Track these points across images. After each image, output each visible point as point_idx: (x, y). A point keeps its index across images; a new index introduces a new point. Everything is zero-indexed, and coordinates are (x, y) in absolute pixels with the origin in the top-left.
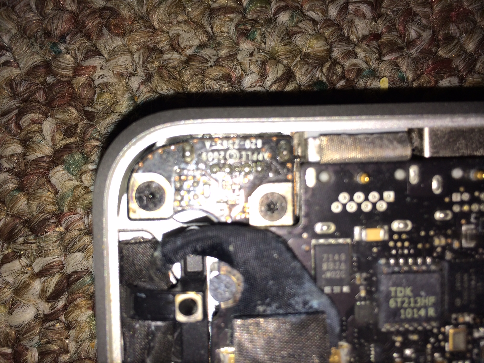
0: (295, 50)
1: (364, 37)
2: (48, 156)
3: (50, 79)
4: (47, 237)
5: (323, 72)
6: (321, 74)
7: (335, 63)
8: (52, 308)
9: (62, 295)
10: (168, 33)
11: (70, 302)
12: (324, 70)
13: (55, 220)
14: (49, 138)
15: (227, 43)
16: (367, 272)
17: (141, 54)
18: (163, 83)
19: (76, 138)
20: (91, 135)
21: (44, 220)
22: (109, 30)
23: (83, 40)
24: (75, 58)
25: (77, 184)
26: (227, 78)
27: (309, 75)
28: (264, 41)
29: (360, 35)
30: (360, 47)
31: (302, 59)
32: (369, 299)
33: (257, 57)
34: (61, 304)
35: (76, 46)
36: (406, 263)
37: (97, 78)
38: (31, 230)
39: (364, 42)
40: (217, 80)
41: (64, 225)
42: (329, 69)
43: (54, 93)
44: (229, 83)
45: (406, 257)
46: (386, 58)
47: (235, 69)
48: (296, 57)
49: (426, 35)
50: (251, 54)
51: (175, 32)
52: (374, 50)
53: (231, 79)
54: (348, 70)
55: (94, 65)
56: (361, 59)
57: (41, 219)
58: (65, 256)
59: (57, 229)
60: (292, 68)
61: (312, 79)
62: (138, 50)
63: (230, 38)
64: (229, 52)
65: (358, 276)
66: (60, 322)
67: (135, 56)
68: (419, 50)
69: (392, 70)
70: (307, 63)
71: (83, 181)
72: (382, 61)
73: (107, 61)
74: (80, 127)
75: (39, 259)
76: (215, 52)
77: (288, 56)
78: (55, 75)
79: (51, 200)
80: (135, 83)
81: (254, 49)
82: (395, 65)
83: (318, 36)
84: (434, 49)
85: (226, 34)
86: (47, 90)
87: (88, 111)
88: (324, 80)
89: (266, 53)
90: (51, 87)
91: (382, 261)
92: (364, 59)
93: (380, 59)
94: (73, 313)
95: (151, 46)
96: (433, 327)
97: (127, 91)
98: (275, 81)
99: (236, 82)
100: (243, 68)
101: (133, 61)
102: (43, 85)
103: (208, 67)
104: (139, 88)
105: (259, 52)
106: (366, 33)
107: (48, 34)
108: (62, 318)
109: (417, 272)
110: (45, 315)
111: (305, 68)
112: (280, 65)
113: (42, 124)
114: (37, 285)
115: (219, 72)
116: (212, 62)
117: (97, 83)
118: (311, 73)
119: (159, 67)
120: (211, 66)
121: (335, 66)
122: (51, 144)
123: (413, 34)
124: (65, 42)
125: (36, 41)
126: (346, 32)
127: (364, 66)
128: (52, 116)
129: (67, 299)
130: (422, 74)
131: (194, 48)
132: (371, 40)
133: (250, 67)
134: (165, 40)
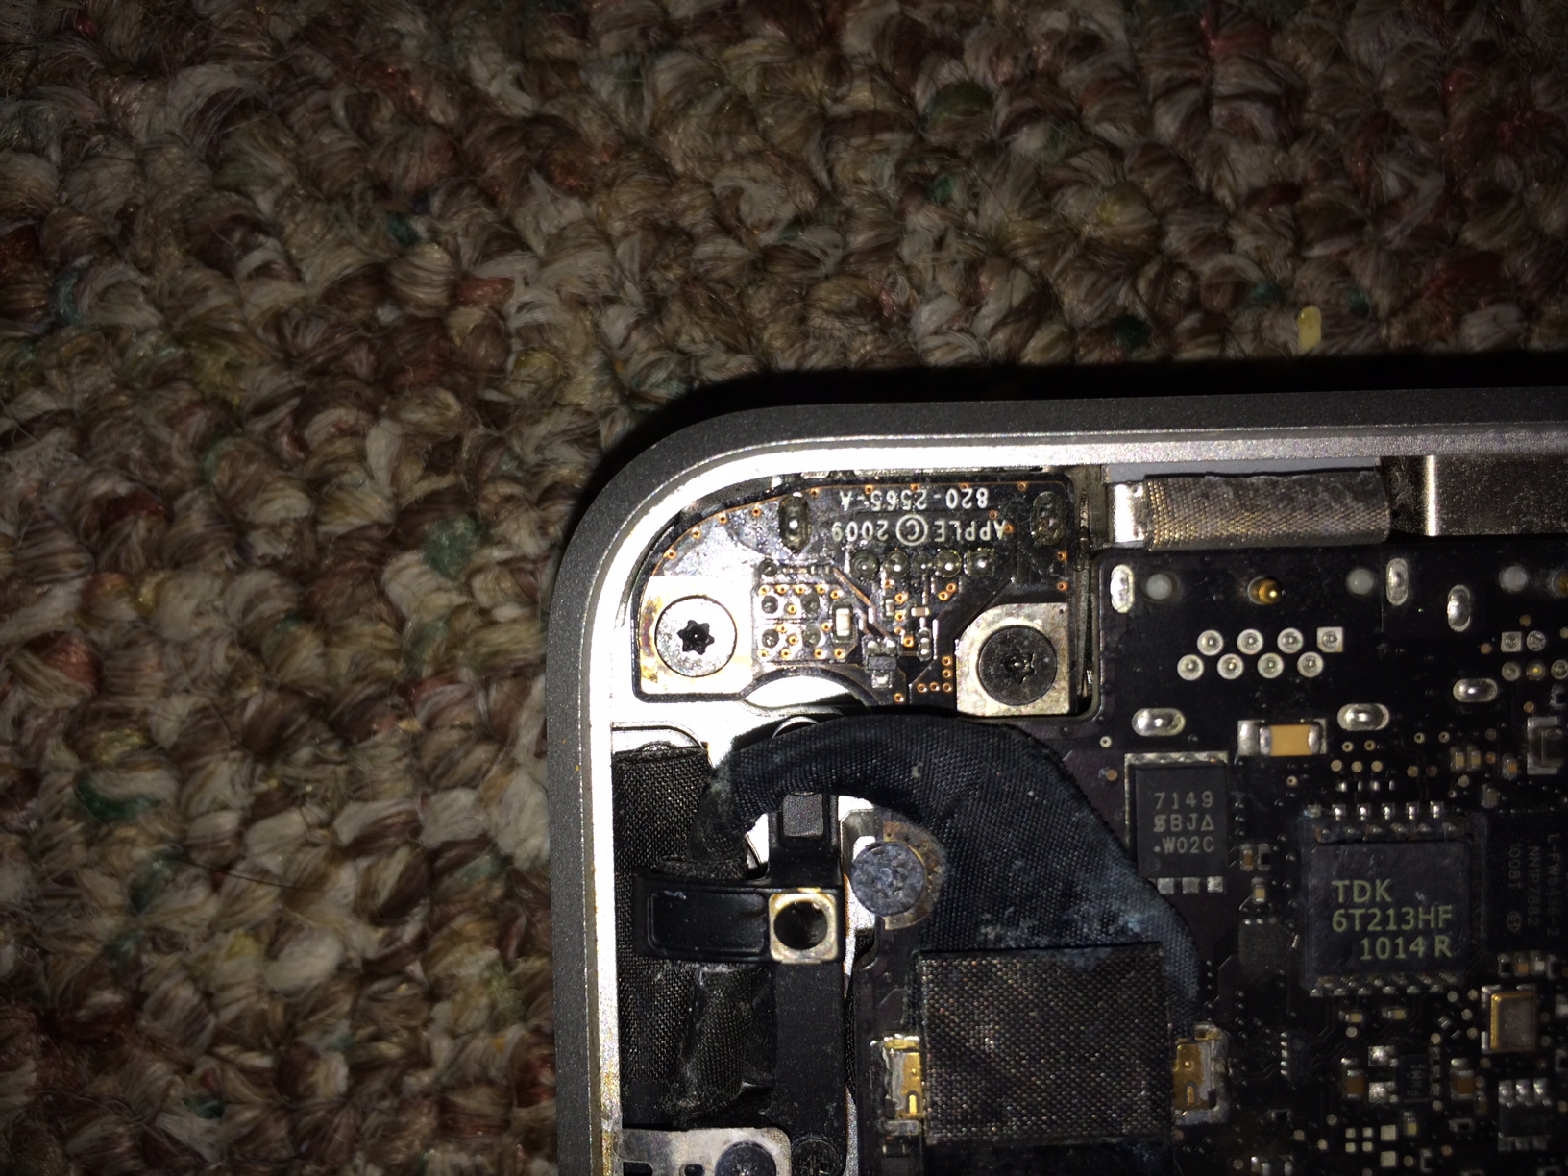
0: (1060, 232)
1: (1255, 196)
2: (382, 526)
3: (386, 315)
4: (376, 746)
5: (1137, 293)
6: (1131, 296)
7: (1173, 265)
8: (389, 940)
9: (416, 904)
10: (708, 185)
11: (435, 925)
12: (1142, 286)
13: (397, 699)
14: (383, 476)
15: (869, 211)
16: (1273, 841)
17: (637, 245)
18: (697, 323)
19: (457, 473)
20: (497, 467)
21: (368, 698)
22: (549, 179)
23: (476, 206)
24: (455, 255)
25: (459, 599)
26: (871, 308)
27: (1099, 301)
28: (973, 204)
29: (1244, 189)
30: (1242, 222)
31: (1081, 256)
32: (1276, 913)
33: (953, 250)
34: (410, 931)
35: (458, 223)
36: (1376, 814)
37: (513, 310)
38: (334, 726)
39: (1255, 209)
40: (842, 314)
41: (423, 713)
42: (1154, 284)
43: (400, 354)
44: (876, 324)
45: (1375, 801)
46: (1317, 251)
47: (894, 285)
48: (1064, 250)
49: (1430, 186)
50: (939, 243)
51: (730, 183)
52: (1284, 230)
53: (880, 311)
54: (1210, 287)
55: (509, 276)
56: (1246, 255)
57: (361, 696)
58: (425, 797)
59: (403, 725)
60: (1051, 281)
61: (1106, 311)
62: (626, 234)
63: (878, 198)
64: (877, 237)
65: (1246, 849)
66: (409, 979)
67: (619, 251)
68: (1409, 230)
69: (1332, 284)
70: (1093, 267)
71: (477, 593)
72: (1305, 260)
73: (543, 264)
74: (466, 445)
75: (352, 808)
76: (837, 237)
77: (1042, 248)
78: (399, 302)
79: (387, 645)
80: (617, 323)
81: (947, 229)
82: (1341, 270)
83: (1126, 191)
84: (1450, 227)
85: (869, 188)
86: (378, 343)
87: (489, 403)
88: (1141, 311)
89: (978, 239)
90: (389, 334)
91: (1312, 812)
92: (1253, 254)
93: (1297, 255)
94: (445, 955)
95: (664, 222)
96: (1448, 988)
97: (596, 347)
98: (1006, 317)
99: (895, 319)
100: (916, 281)
101: (614, 264)
102: (368, 328)
103: (817, 281)
104: (627, 339)
105: (960, 236)
106: (1259, 180)
107: (382, 189)
108: (415, 968)
109: (1405, 839)
110: (366, 962)
111: (1087, 280)
112: (1020, 273)
113: (365, 437)
114: (346, 879)
115: (850, 293)
116: (829, 265)
117: (515, 322)
118: (1106, 294)
119: (685, 282)
120: (827, 277)
121: (1171, 273)
122: (388, 491)
123: (1392, 185)
124: (426, 211)
125: (348, 209)
126: (1203, 183)
127: (1253, 274)
128: (393, 415)
129: (428, 919)
130: (1417, 295)
131: (781, 226)
132: (1275, 202)
133: (934, 278)
134: (702, 206)
